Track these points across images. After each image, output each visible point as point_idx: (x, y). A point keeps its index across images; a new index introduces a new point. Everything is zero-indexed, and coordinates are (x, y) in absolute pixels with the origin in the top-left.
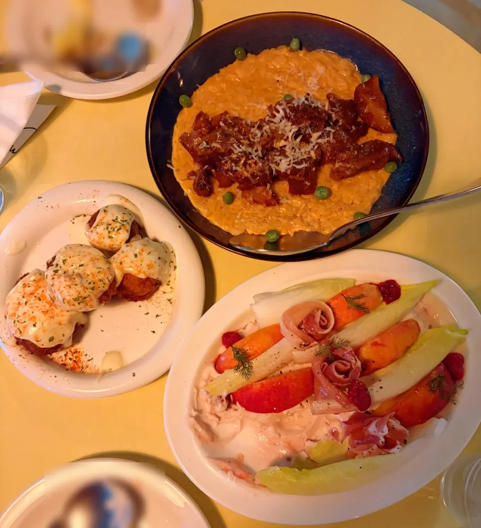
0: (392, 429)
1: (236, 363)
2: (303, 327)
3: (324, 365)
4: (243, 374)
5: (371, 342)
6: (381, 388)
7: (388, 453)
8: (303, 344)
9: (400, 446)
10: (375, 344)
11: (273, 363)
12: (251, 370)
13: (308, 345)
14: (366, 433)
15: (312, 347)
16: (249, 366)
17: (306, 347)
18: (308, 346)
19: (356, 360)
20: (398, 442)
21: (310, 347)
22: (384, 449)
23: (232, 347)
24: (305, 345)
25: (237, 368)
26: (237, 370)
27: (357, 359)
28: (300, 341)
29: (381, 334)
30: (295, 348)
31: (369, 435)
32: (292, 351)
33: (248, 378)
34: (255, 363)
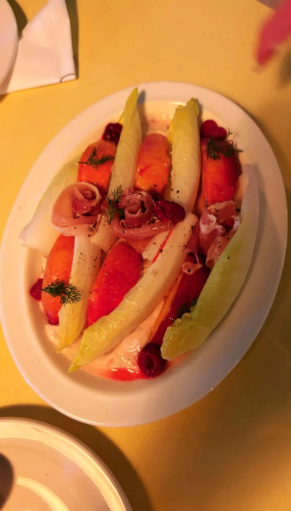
0: (218, 212)
1: (58, 298)
2: (78, 215)
3: (123, 223)
4: (72, 300)
5: (138, 174)
6: (178, 192)
7: (235, 232)
8: (91, 226)
9: (238, 218)
10: (142, 171)
11: (87, 266)
12: (76, 291)
13: (96, 223)
14: (204, 237)
15: (100, 222)
16: (71, 288)
17: (97, 227)
18: (97, 225)
19: (139, 194)
20: (233, 217)
21: (99, 224)
22: (229, 233)
23: (43, 290)
24: (94, 226)
25: (63, 301)
26: (64, 302)
27: (140, 192)
28: (86, 226)
29: (138, 161)
30: (89, 236)
31: (209, 236)
32: (89, 242)
33: (79, 298)
34: (73, 281)
